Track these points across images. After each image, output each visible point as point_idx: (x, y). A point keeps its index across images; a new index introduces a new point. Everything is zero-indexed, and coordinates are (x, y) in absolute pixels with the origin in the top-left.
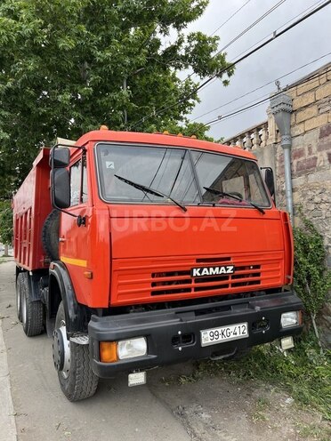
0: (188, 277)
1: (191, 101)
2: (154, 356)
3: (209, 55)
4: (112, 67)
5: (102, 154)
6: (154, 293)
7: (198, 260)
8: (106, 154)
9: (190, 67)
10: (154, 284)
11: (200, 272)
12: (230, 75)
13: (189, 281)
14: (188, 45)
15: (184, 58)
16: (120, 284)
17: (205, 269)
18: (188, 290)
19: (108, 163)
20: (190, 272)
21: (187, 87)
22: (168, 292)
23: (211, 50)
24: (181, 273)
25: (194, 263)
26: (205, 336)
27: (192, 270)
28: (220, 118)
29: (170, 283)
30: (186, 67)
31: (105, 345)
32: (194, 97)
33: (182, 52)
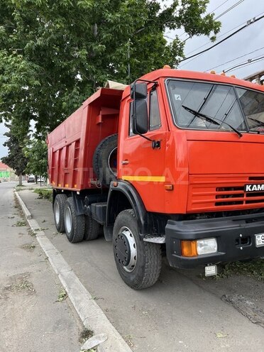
0: (242, 192)
1: (177, 58)
2: (223, 253)
3: (199, 16)
4: (121, 26)
5: (171, 88)
6: (217, 204)
7: (251, 178)
8: (174, 88)
9: (182, 27)
10: (217, 196)
11: (251, 188)
12: (216, 32)
13: (242, 195)
14: (182, 7)
15: (178, 19)
16: (193, 196)
17: (255, 186)
18: (241, 202)
19: (176, 96)
20: (243, 188)
21: (175, 46)
22: (225, 203)
23: (201, 12)
24: (236, 189)
25: (248, 180)
26: (259, 239)
27: (246, 185)
28: (250, 61)
29: (228, 196)
30: (179, 27)
31: (185, 243)
32: (181, 54)
33: (176, 14)
